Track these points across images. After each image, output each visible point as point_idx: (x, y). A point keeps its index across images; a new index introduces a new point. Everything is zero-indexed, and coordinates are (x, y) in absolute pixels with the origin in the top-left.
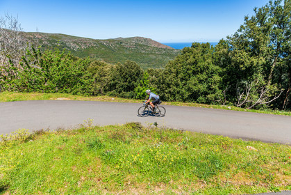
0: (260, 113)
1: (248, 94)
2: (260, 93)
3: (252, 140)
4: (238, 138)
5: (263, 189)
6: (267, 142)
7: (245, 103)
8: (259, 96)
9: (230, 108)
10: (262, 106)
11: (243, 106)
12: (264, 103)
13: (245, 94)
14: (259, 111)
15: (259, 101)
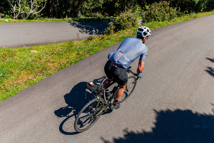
0: (35, 22)
1: (20, 5)
2: (30, 4)
3: (34, 45)
4: (22, 46)
5: (41, 77)
6: (45, 44)
7: (20, 14)
8: (30, 7)
9: (7, 20)
10: (35, 15)
11: (20, 18)
12: (36, 13)
13: (17, 6)
14: (34, 20)
15: (31, 11)
